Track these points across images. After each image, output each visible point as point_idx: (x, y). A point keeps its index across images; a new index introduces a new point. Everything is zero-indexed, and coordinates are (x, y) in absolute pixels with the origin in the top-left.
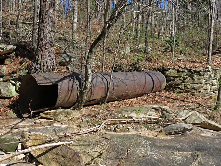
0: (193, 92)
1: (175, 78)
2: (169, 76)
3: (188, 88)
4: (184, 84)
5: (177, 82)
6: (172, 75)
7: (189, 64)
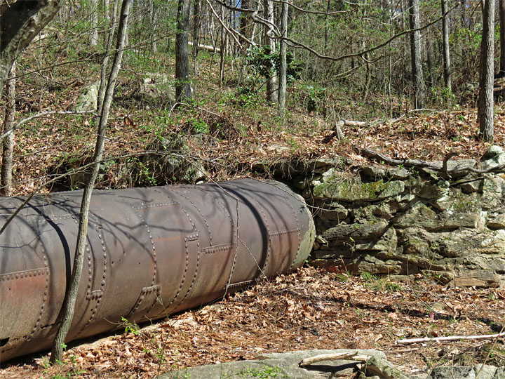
0: (441, 269)
1: (357, 207)
2: (329, 201)
3: (418, 252)
4: (398, 234)
5: (367, 225)
6: (340, 195)
7: (403, 144)
